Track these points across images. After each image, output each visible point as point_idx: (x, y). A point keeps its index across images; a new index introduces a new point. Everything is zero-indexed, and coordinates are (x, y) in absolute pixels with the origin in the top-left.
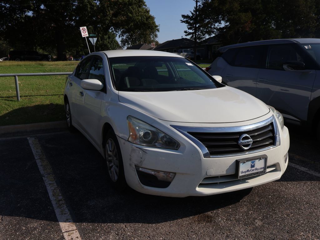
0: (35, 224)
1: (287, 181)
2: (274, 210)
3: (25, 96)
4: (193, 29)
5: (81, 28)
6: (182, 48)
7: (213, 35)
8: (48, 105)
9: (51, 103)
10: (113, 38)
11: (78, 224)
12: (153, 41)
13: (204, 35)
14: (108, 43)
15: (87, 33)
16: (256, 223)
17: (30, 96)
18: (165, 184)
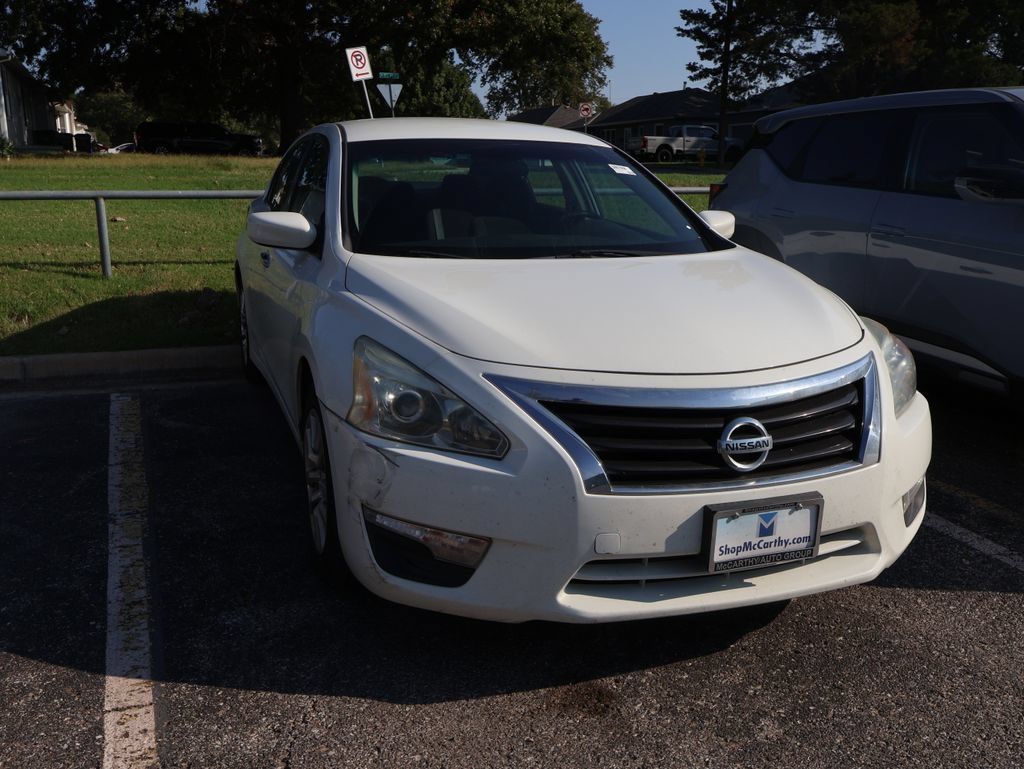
0: (30, 676)
1: (917, 587)
2: (841, 689)
3: (128, 264)
4: (717, 56)
5: (349, 52)
6: (683, 121)
7: (784, 80)
8: (195, 294)
9: (205, 289)
10: (462, 87)
11: (163, 685)
12: (589, 98)
13: (752, 77)
14: (446, 100)
15: (368, 68)
16: (761, 730)
17: (144, 264)
18: (456, 573)
